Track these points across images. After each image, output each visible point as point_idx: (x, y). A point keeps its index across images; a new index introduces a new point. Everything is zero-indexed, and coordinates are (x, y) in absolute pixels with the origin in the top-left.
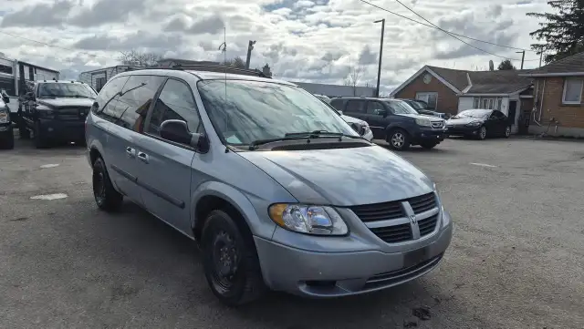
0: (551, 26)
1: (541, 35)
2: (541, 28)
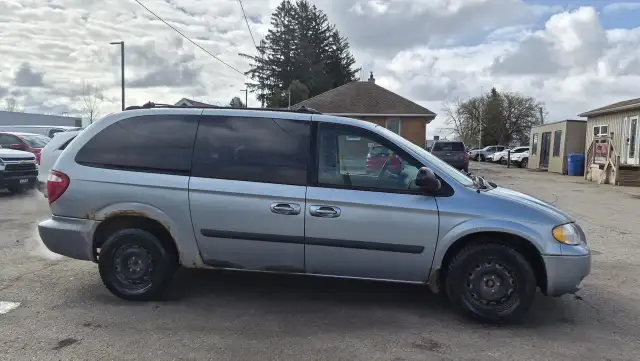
0: (262, 68)
1: (253, 76)
2: (250, 68)
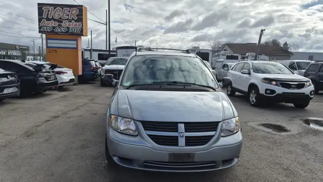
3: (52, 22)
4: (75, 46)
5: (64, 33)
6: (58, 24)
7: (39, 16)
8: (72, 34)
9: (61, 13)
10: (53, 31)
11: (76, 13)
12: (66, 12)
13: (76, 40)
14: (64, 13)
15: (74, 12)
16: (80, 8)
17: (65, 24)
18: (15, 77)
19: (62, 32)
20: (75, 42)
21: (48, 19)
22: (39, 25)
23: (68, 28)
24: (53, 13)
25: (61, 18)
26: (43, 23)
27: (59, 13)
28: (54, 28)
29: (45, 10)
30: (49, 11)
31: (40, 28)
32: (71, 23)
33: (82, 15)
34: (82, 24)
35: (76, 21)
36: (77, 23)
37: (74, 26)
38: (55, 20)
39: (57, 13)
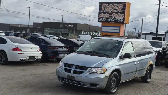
3: (106, 15)
4: (118, 31)
5: (112, 22)
6: (109, 15)
7: (99, 11)
8: (117, 22)
9: (112, 8)
10: (106, 21)
11: (121, 7)
12: (115, 7)
13: (120, 27)
14: (114, 8)
15: (120, 7)
16: (124, 4)
17: (114, 15)
18: (67, 49)
19: (111, 21)
20: (118, 28)
21: (104, 13)
22: (99, 17)
23: (115, 18)
24: (107, 8)
25: (111, 12)
26: (101, 15)
27: (111, 8)
28: (107, 18)
29: (103, 7)
30: (105, 7)
31: (99, 19)
32: (118, 15)
33: (125, 9)
34: (125, 15)
35: (121, 13)
36: (121, 15)
37: (119, 17)
38: (108, 13)
39: (110, 8)
